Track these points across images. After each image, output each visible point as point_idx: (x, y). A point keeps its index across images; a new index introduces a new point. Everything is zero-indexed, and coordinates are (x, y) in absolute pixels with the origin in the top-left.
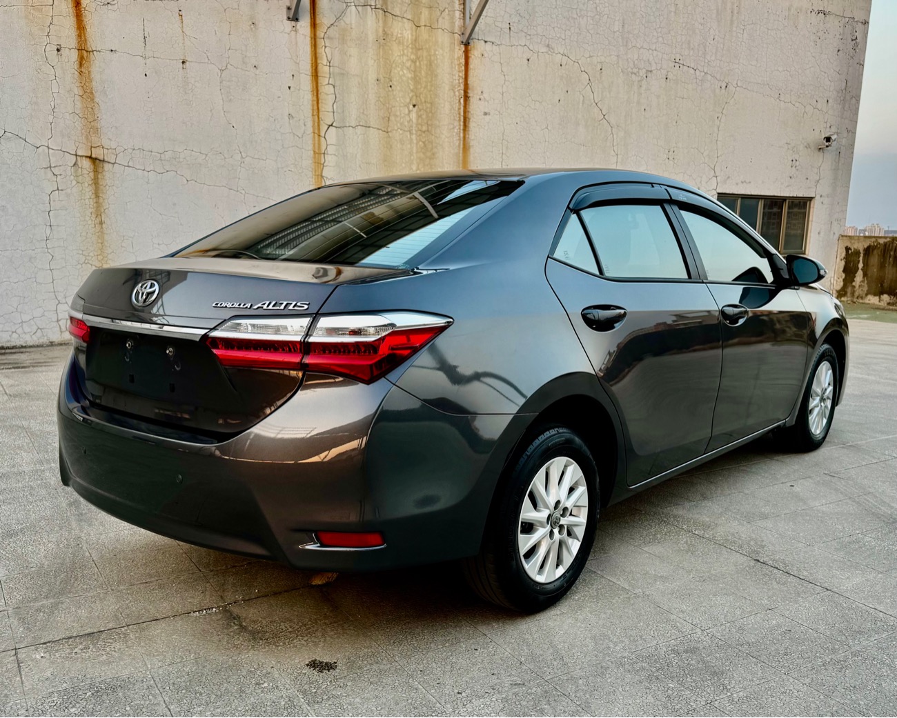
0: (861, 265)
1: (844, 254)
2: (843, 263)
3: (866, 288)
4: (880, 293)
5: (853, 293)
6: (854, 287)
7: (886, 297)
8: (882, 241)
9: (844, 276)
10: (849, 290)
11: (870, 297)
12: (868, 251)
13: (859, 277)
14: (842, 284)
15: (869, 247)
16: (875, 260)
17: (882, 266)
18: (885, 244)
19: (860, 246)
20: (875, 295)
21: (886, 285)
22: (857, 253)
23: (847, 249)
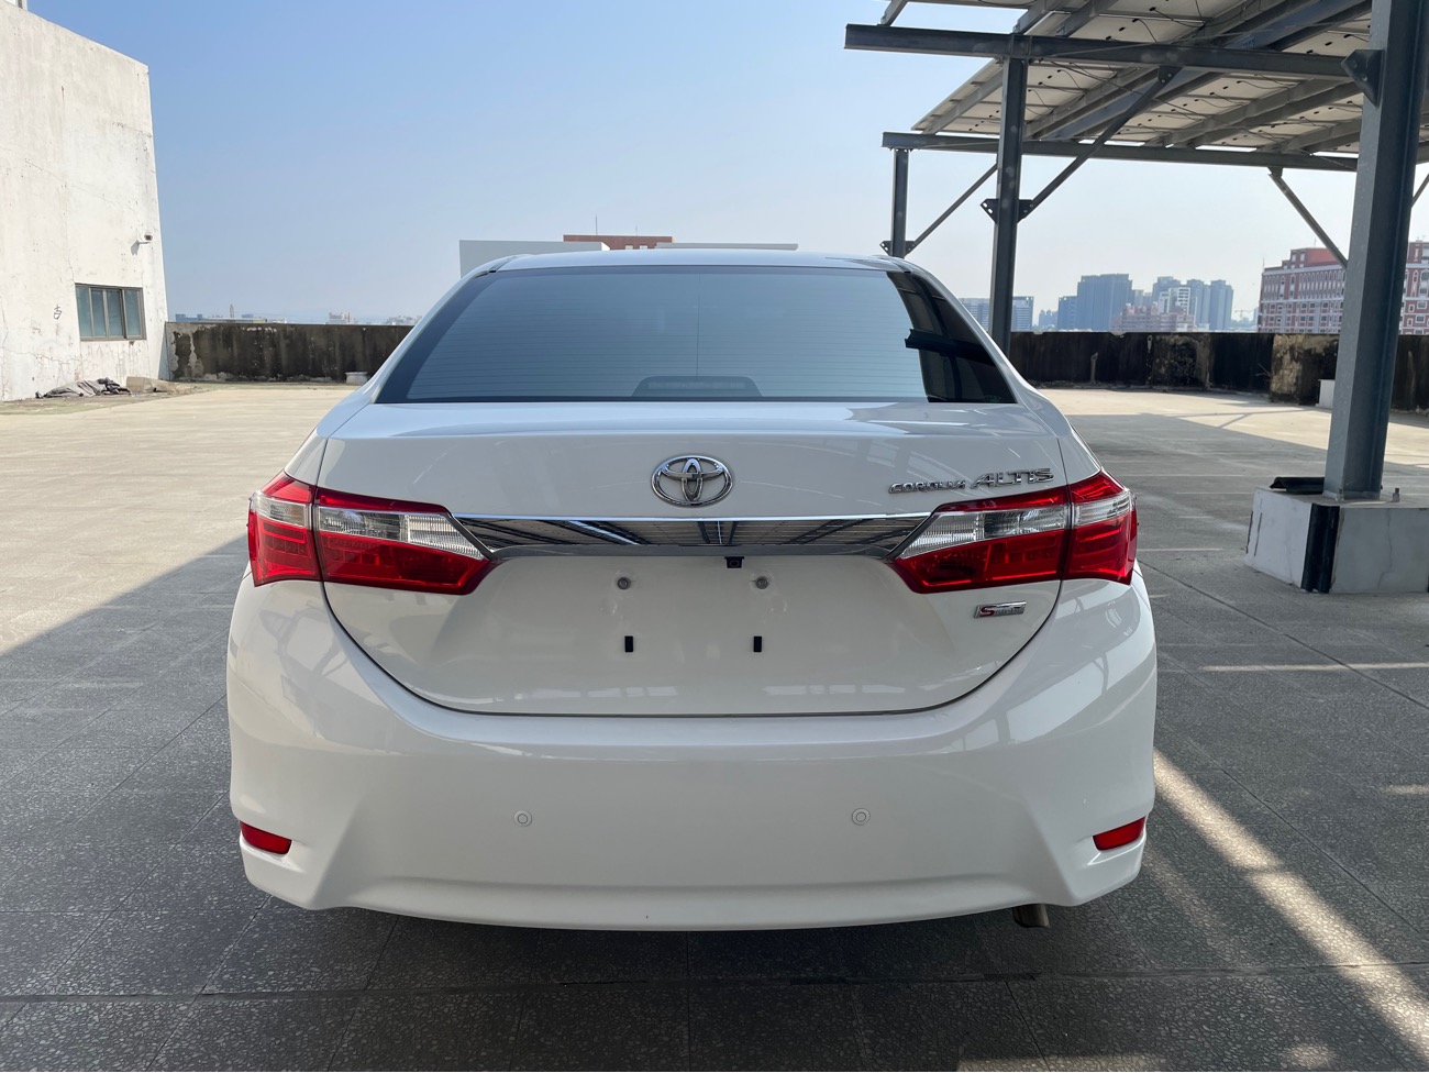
0: (193, 348)
1: (173, 338)
2: (174, 346)
3: (202, 368)
4: (216, 371)
5: (190, 373)
6: (190, 367)
7: (222, 374)
8: (208, 327)
9: (177, 358)
10: (186, 370)
11: (207, 375)
12: (197, 335)
13: (193, 358)
14: (177, 365)
15: (197, 332)
16: (205, 343)
17: (214, 348)
18: (212, 329)
19: (189, 331)
20: (212, 373)
21: (220, 364)
22: (186, 337)
23: (176, 334)
